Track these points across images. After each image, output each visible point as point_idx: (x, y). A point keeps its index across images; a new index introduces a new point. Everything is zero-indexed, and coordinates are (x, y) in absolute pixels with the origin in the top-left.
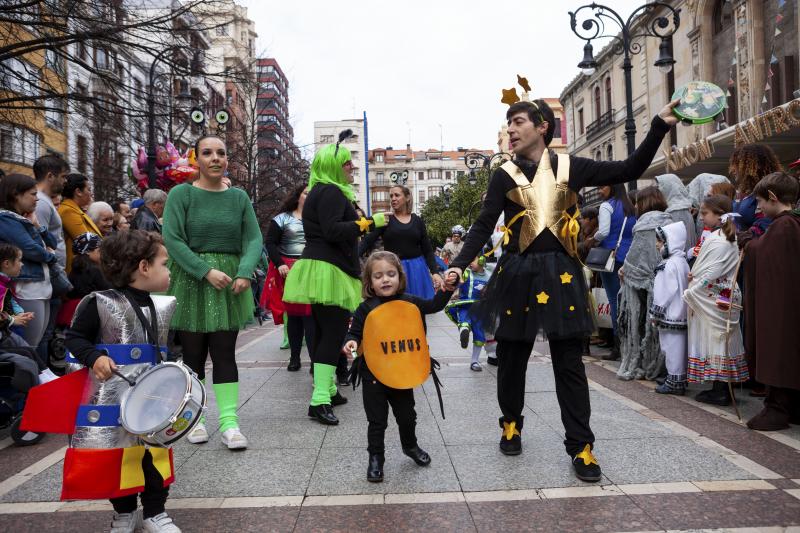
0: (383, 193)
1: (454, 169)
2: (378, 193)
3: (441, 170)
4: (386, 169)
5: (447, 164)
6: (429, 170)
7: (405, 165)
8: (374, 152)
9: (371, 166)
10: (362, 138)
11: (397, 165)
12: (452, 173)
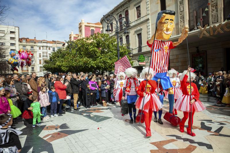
1: (52, 47)
3: (47, 47)
4: (27, 45)
5: (49, 45)
6: (43, 47)
7: (33, 44)
8: (22, 39)
9: (21, 44)
10: (17, 34)
11: (31, 44)
12: (51, 48)
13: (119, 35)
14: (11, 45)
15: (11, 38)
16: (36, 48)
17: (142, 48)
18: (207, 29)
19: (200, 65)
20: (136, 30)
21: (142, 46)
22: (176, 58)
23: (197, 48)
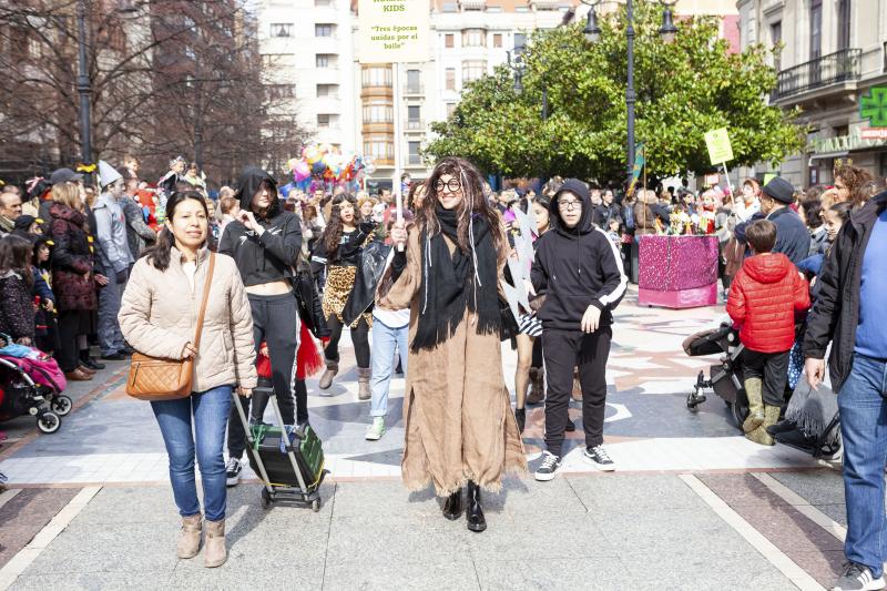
0: (381, 72)
1: (509, 30)
3: (485, 31)
5: (495, 20)
12: (504, 34)
14: (317, 35)
16: (432, 42)
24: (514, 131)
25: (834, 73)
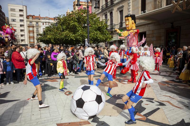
0: (32, 28)
2: (30, 28)
3: (49, 23)
4: (33, 21)
5: (51, 21)
6: (46, 22)
7: (38, 20)
8: (29, 16)
9: (28, 20)
10: (25, 11)
11: (36, 20)
13: (105, 12)
14: (20, 21)
15: (20, 15)
16: (40, 24)
17: (123, 24)
18: (180, 3)
19: (174, 41)
20: (118, 7)
21: (123, 22)
22: (151, 33)
23: (172, 23)
24: (56, 34)
25: (110, 28)
